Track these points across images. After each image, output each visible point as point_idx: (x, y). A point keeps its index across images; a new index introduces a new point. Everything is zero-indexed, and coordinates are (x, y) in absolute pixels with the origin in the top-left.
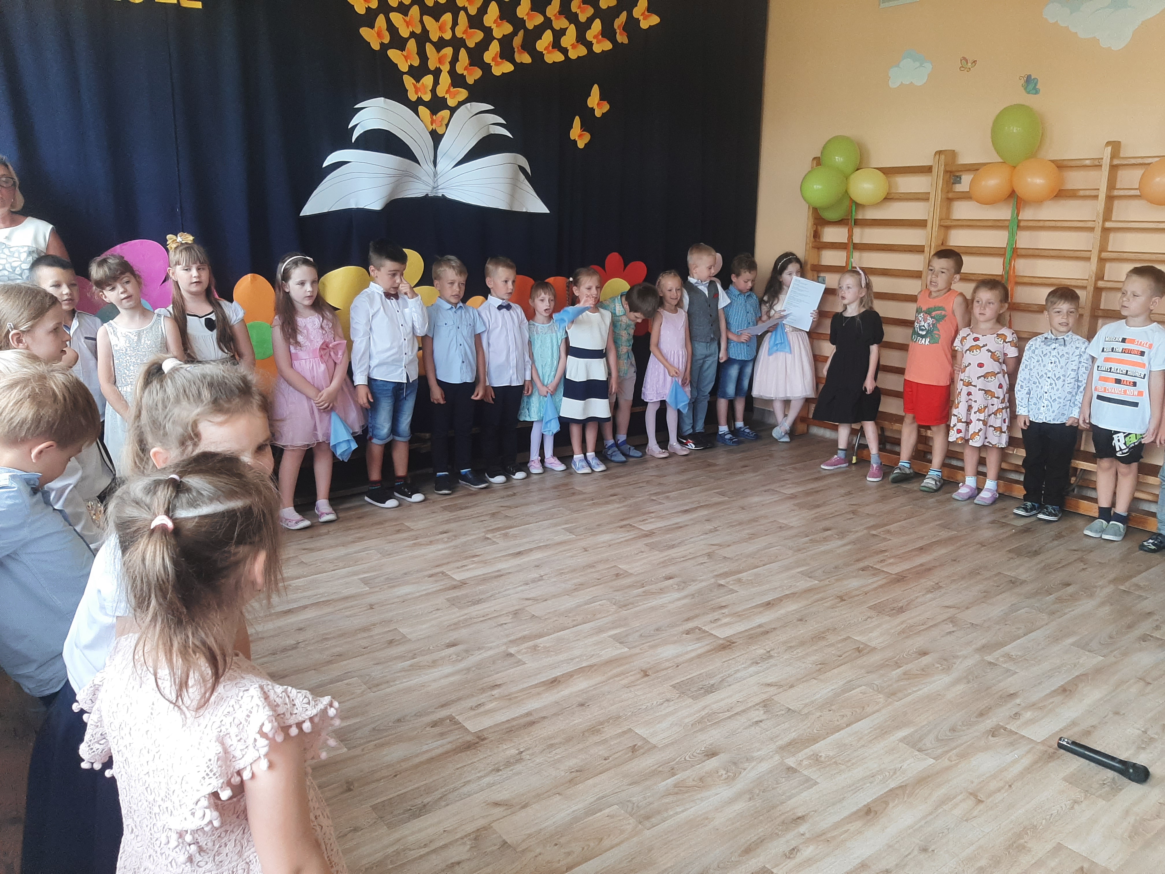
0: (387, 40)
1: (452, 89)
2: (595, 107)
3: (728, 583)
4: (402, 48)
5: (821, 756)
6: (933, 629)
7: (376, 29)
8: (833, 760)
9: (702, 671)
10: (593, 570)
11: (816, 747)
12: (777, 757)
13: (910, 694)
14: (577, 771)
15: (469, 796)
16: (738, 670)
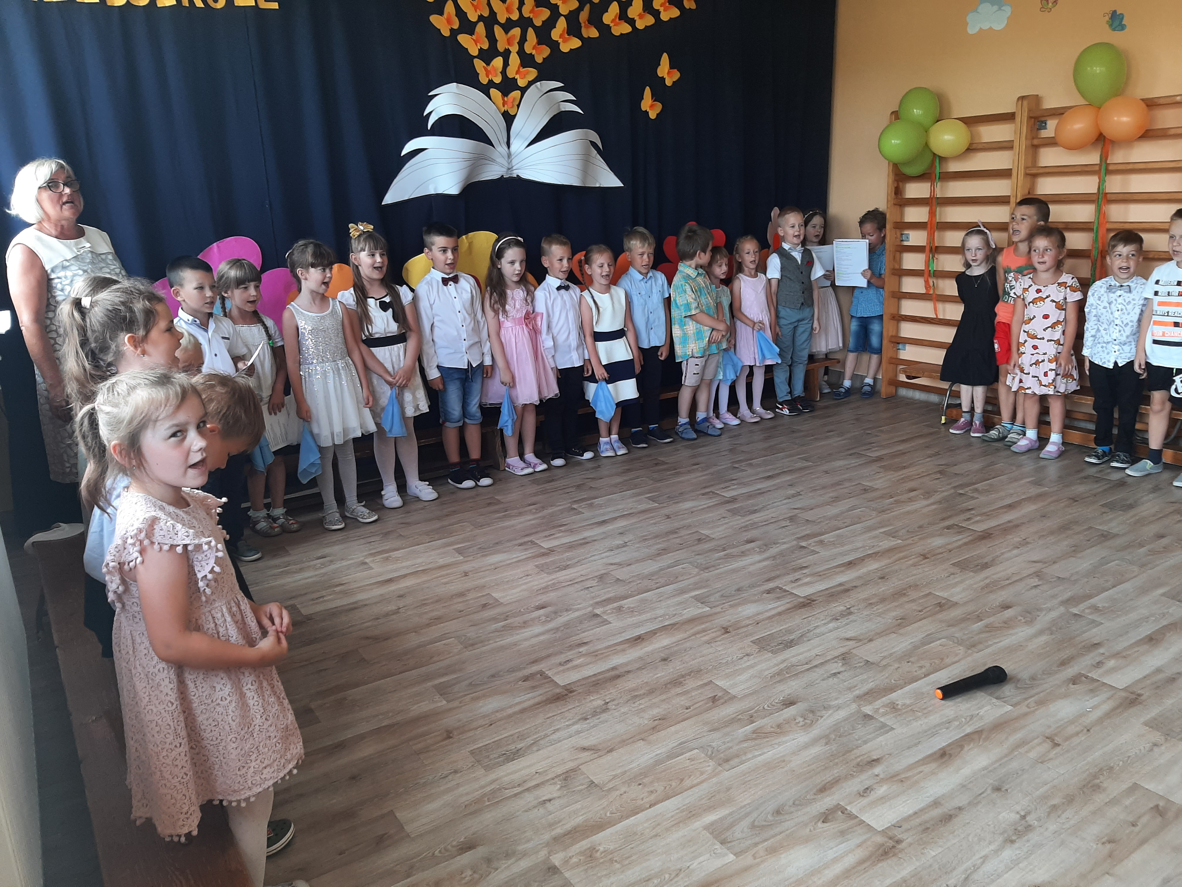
0: (456, 26)
1: (522, 70)
2: (666, 76)
3: (810, 545)
4: (471, 32)
5: (898, 705)
6: (1018, 583)
7: (445, 15)
8: (910, 708)
9: (781, 628)
10: (675, 536)
11: (894, 696)
12: (854, 706)
13: (991, 645)
14: (660, 719)
15: (559, 742)
16: (817, 626)
